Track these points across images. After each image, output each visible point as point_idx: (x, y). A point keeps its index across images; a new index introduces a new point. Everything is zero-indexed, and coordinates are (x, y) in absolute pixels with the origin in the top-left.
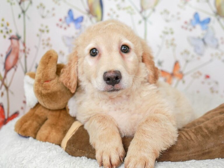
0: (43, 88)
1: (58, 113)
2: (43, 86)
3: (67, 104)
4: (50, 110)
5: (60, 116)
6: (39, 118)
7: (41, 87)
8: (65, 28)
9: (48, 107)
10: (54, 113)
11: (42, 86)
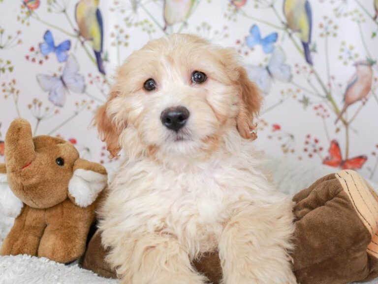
0: (23, 179)
1: (59, 210)
2: (22, 174)
3: (67, 190)
4: (45, 209)
5: (62, 213)
6: (34, 228)
7: (19, 177)
8: (41, 62)
9: (41, 206)
10: (54, 212)
11: (20, 175)
